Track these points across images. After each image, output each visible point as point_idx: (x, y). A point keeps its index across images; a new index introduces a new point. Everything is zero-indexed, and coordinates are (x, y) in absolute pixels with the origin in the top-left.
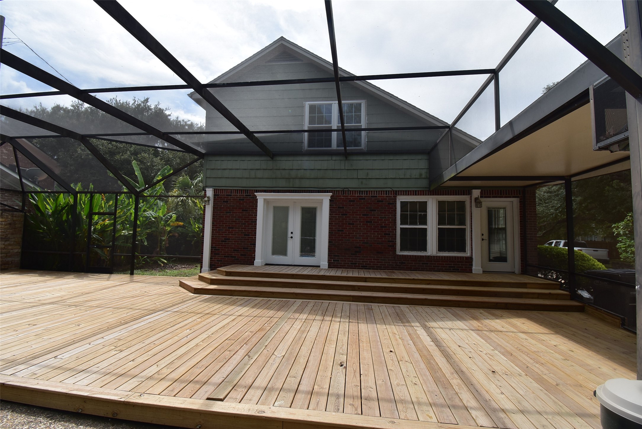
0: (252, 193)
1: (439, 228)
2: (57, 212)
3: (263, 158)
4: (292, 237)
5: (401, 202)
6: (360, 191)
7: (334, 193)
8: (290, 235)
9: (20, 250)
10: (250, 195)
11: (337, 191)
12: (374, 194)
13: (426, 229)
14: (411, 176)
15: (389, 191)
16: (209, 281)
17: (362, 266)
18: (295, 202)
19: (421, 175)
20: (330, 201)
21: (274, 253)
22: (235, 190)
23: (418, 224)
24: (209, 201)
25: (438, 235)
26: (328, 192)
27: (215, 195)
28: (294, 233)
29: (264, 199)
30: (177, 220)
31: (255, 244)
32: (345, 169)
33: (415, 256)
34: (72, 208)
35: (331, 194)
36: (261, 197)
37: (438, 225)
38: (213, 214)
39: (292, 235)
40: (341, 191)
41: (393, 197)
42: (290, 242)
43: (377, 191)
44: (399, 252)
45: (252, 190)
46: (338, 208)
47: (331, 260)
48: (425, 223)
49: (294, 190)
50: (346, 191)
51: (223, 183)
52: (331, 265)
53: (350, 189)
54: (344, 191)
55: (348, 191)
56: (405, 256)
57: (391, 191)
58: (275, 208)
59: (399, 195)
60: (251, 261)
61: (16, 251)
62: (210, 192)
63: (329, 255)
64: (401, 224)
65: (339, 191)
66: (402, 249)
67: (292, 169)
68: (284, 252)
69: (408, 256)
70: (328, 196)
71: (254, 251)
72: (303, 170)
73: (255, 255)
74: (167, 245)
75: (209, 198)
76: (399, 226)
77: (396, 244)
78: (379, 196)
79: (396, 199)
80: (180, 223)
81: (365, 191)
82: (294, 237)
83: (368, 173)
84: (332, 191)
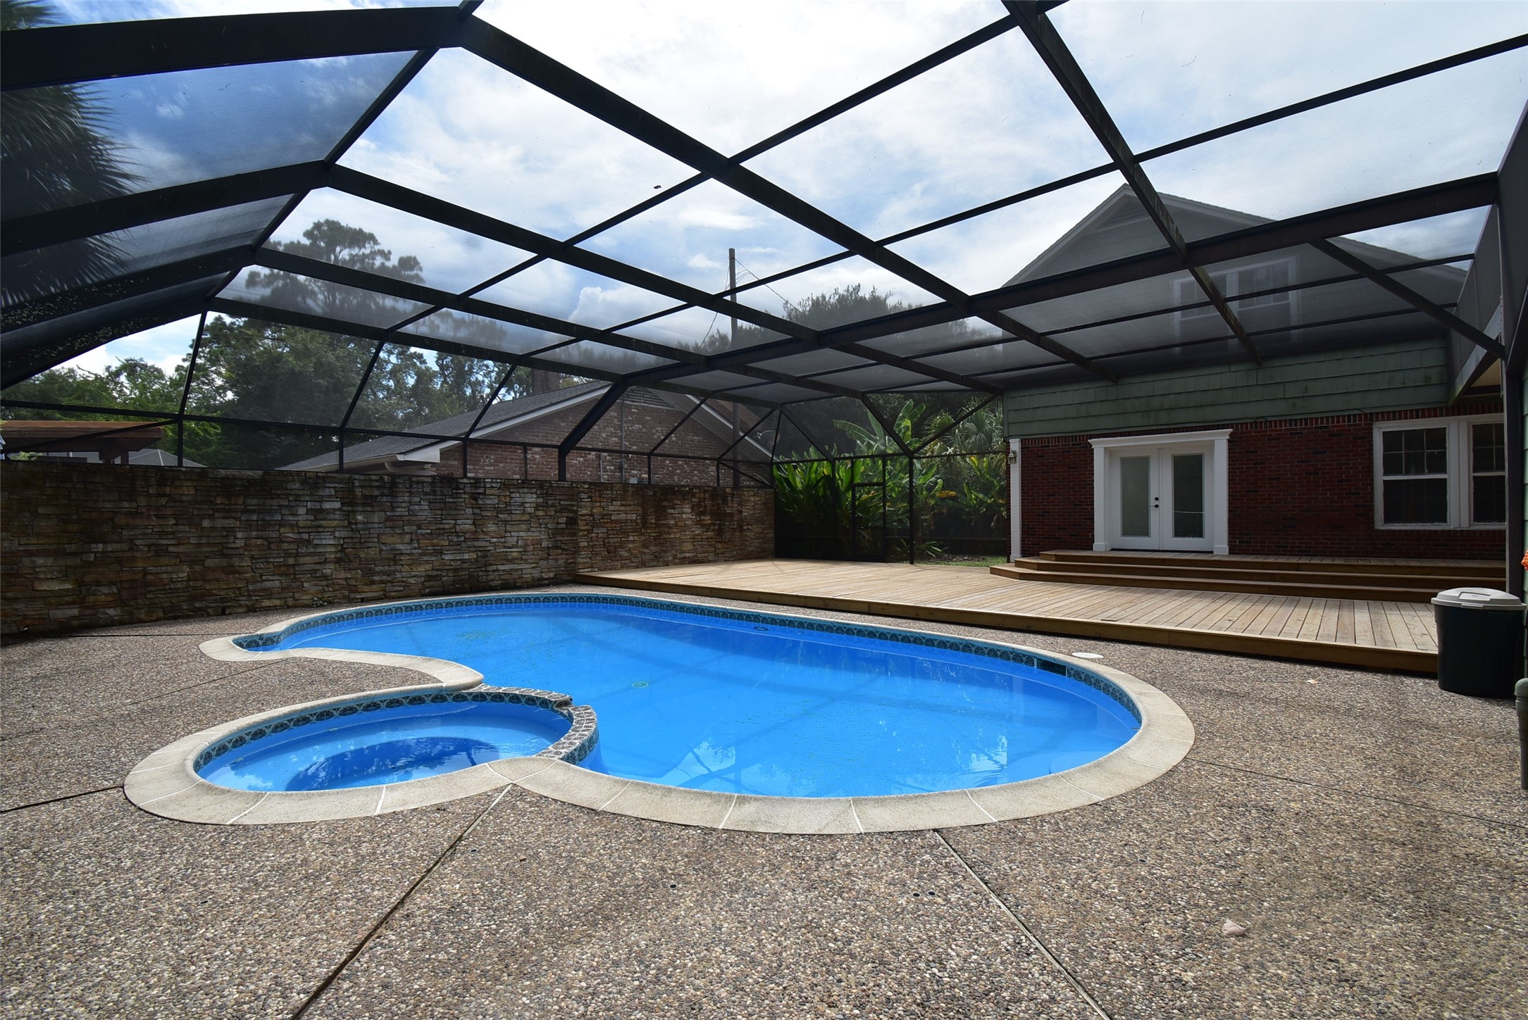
0: (1083, 440)
1: (1475, 478)
2: (810, 487)
3: (1100, 384)
4: (1157, 506)
5: (1384, 432)
6: (1291, 420)
7: (1237, 428)
8: (1153, 502)
9: (773, 535)
10: (1080, 444)
11: (1242, 424)
12: (1322, 423)
13: (1445, 480)
14: (1404, 384)
15: (1354, 415)
16: (1036, 567)
17: (1298, 551)
18: (1160, 448)
19: (1427, 378)
20: (1229, 441)
21: (1125, 532)
22: (1055, 438)
23: (1426, 471)
24: (1015, 457)
25: (1472, 491)
26: (1223, 427)
27: (1023, 448)
28: (1160, 499)
29: (1105, 448)
30: (943, 488)
31: (1093, 519)
32: (1257, 385)
33: (1418, 531)
34: (830, 481)
35: (1231, 430)
36: (1099, 447)
37: (1474, 472)
38: (1022, 477)
39: (1157, 503)
40: (1251, 423)
41: (1365, 424)
42: (1154, 516)
43: (1327, 418)
44: (1380, 524)
45: (1083, 436)
46: (1246, 452)
47: (1235, 542)
48: (1443, 469)
49: (1157, 430)
50: (1261, 422)
51: (1034, 429)
52: (1232, 551)
53: (1269, 419)
54: (1256, 423)
55: (1266, 422)
56: (1394, 531)
57: (1360, 415)
58: (1123, 460)
59: (1377, 420)
60: (1088, 543)
61: (770, 535)
62: (1015, 445)
63: (1230, 533)
64: (1385, 474)
65: (1246, 424)
66: (1387, 520)
67: (1153, 396)
68: (1144, 531)
69: (1400, 531)
70: (1223, 434)
71: (1091, 528)
72: (1173, 396)
73: (1093, 535)
74: (933, 528)
75: (1014, 452)
76: (1380, 477)
77: (1373, 510)
78: (1332, 427)
79: (1372, 429)
80: (952, 493)
81: (1301, 420)
82: (1160, 506)
83: (1306, 387)
84: (1232, 424)
